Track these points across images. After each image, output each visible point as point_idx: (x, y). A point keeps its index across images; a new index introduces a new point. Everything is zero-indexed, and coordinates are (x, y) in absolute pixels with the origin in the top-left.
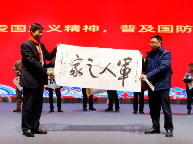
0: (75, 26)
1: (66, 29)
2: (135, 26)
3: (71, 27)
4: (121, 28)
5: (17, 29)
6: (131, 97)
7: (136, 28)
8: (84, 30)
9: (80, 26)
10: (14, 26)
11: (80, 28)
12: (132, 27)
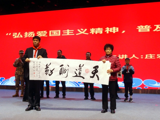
0: (99, 29)
1: (91, 31)
2: (150, 26)
3: (95, 30)
4: (137, 28)
5: (53, 34)
6: (148, 87)
7: (151, 28)
8: (106, 32)
9: (102, 28)
10: (51, 32)
11: (103, 30)
12: (147, 27)
